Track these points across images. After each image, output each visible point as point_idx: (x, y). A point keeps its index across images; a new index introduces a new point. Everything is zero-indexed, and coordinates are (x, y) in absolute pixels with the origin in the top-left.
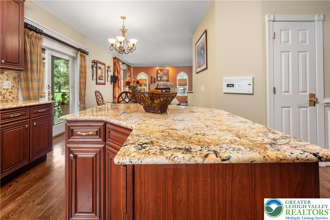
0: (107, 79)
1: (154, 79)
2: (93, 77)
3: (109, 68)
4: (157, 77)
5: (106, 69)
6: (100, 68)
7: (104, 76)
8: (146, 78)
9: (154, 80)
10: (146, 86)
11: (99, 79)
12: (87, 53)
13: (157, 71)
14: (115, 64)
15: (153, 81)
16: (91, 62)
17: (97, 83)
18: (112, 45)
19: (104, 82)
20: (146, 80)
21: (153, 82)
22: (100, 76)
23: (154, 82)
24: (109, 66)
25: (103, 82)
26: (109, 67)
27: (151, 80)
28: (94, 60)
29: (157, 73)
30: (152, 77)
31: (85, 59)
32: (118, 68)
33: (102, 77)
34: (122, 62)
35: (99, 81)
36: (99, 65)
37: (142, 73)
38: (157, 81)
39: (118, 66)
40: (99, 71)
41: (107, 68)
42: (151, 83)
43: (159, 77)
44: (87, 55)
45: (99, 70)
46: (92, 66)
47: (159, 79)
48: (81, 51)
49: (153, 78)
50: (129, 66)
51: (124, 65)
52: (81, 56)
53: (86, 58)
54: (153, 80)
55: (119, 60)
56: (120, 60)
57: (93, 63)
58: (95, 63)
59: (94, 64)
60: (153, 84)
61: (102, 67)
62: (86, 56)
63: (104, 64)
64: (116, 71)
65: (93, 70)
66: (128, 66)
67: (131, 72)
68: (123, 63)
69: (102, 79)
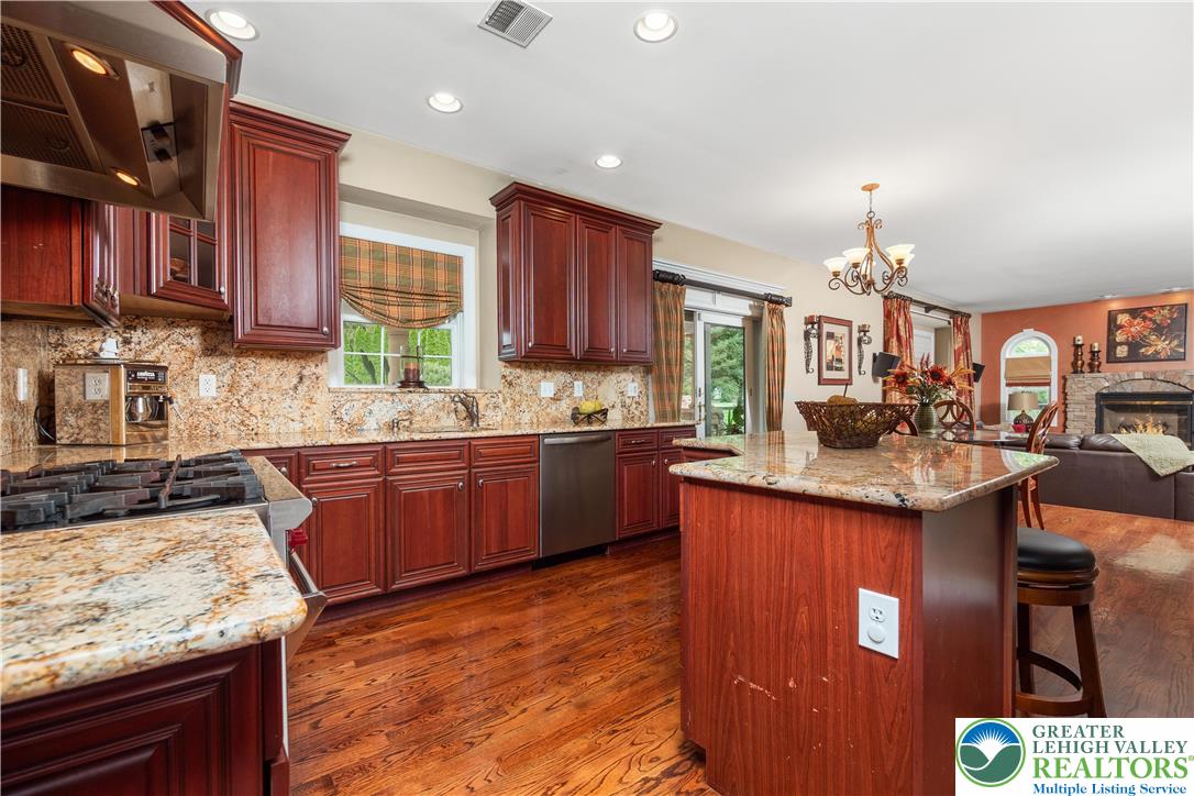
0: (860, 367)
1: (1093, 353)
2: (808, 365)
3: (865, 332)
4: (1112, 345)
5: (856, 335)
6: (831, 336)
7: (846, 360)
8: (1045, 352)
9: (1092, 359)
10: (1049, 384)
11: (830, 368)
12: (788, 303)
13: (1112, 317)
14: (888, 315)
15: (1087, 361)
16: (803, 321)
17: (821, 381)
18: (836, 274)
19: (847, 377)
20: (1047, 360)
21: (1086, 368)
22: (830, 358)
23: (1090, 365)
24: (864, 326)
25: (844, 375)
26: (863, 330)
27: (1072, 359)
28: (812, 317)
29: (1112, 325)
30: (1077, 347)
31: (782, 318)
32: (902, 328)
33: (840, 361)
34: (923, 303)
35: (827, 374)
36: (827, 328)
37: (1029, 332)
38: (1112, 359)
39: (901, 322)
40: (830, 346)
41: (860, 331)
42: (1075, 372)
43: (1121, 344)
44: (787, 306)
45: (829, 341)
46: (807, 335)
47: (1122, 351)
48: (771, 301)
49: (1086, 350)
50: (957, 313)
51: (932, 313)
52: (772, 312)
53: (785, 316)
54: (1087, 357)
55: (905, 299)
56: (911, 300)
57: (806, 324)
58: (813, 323)
59: (810, 326)
60: (1087, 375)
61: (840, 331)
62: (786, 311)
63: (848, 324)
64: (894, 340)
65: (808, 346)
66: (953, 313)
67: (966, 335)
68: (929, 308)
69: (841, 369)
